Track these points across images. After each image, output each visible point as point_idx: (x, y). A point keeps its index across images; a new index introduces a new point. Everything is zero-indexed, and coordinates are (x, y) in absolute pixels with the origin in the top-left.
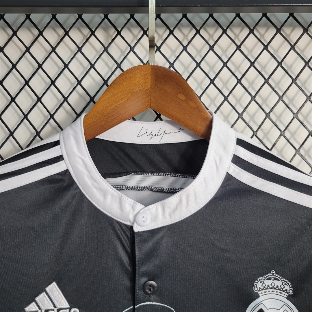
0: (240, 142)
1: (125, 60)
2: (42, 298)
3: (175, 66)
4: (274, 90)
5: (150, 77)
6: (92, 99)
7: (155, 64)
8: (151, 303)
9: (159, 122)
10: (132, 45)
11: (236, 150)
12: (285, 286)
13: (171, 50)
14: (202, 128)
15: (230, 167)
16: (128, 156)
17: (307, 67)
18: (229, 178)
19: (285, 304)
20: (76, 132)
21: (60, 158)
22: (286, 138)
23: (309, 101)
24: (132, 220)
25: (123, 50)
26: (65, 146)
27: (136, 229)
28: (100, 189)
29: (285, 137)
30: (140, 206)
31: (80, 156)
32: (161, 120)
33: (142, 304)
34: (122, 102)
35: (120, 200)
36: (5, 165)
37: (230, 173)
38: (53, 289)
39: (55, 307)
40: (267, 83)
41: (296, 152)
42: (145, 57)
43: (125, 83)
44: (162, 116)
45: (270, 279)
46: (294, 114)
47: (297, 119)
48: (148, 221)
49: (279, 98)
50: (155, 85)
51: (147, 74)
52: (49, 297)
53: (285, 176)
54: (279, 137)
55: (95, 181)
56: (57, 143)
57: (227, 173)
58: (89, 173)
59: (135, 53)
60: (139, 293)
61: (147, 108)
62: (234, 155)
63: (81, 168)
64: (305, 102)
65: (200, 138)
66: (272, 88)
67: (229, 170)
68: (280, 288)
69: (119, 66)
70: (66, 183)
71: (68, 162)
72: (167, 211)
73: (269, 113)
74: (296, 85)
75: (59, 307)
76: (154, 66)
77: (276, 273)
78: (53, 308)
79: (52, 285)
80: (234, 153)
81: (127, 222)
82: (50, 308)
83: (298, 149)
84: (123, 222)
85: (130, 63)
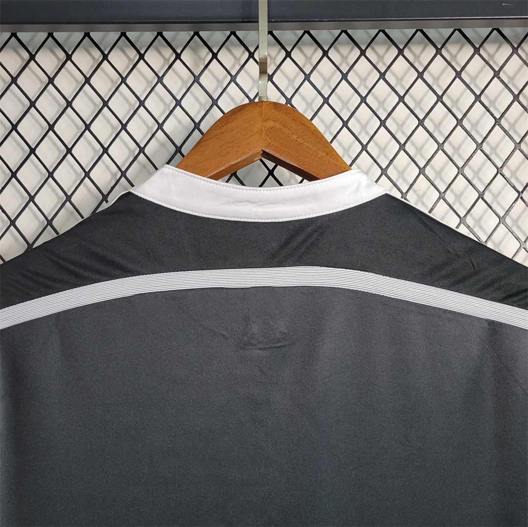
1: (224, 94)
3: (293, 102)
4: (431, 136)
6: (178, 150)
10: (233, 73)
17: (478, 102)
22: (446, 203)
23: (479, 150)
25: (220, 78)
29: (445, 200)
40: (422, 126)
41: (460, 221)
42: (251, 89)
46: (458, 168)
47: (463, 175)
49: (438, 147)
54: (437, 200)
59: (237, 85)
64: (474, 152)
66: (429, 133)
69: (215, 103)
73: (424, 167)
74: (463, 128)
83: (463, 217)
85: (232, 99)
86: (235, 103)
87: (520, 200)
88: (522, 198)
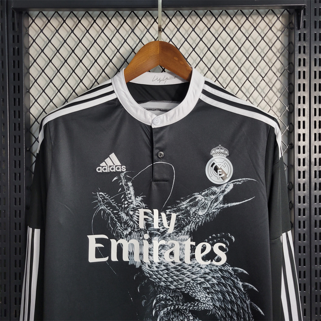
0: (207, 83)
1: (144, 37)
2: (108, 160)
3: (173, 40)
5: (159, 48)
6: (126, 60)
7: (162, 41)
8: (161, 162)
9: (163, 73)
10: (148, 28)
11: (204, 87)
12: (225, 152)
13: (171, 30)
14: (187, 76)
15: (200, 96)
16: (147, 92)
17: (247, 40)
18: (200, 101)
19: (225, 160)
20: (120, 78)
21: (113, 92)
24: (151, 123)
25: (143, 31)
26: (115, 85)
27: (153, 127)
28: (134, 107)
30: (154, 116)
31: (123, 90)
32: (165, 72)
33: (156, 163)
34: (144, 62)
35: (145, 112)
36: (85, 95)
37: (201, 99)
38: (113, 156)
39: (114, 164)
42: (155, 35)
43: (145, 51)
44: (166, 70)
45: (218, 149)
48: (159, 123)
49: (231, 59)
50: (162, 52)
51: (157, 46)
52: (111, 160)
53: (228, 99)
54: (230, 81)
55: (132, 103)
56: (111, 84)
57: (199, 98)
58: (129, 99)
60: (155, 157)
61: (157, 65)
62: (203, 90)
63: (124, 96)
64: (245, 61)
65: (186, 81)
67: (200, 97)
68: (223, 153)
69: (140, 41)
70: (117, 105)
71: (117, 94)
72: (169, 118)
73: (225, 67)
75: (116, 165)
76: (161, 41)
77: (221, 146)
78: (113, 165)
79: (112, 154)
80: (203, 88)
81: (148, 123)
82: (112, 165)
83: (241, 87)
84: (147, 124)
85: (147, 39)
86: (149, 41)
87: (263, 80)
88: (264, 80)
